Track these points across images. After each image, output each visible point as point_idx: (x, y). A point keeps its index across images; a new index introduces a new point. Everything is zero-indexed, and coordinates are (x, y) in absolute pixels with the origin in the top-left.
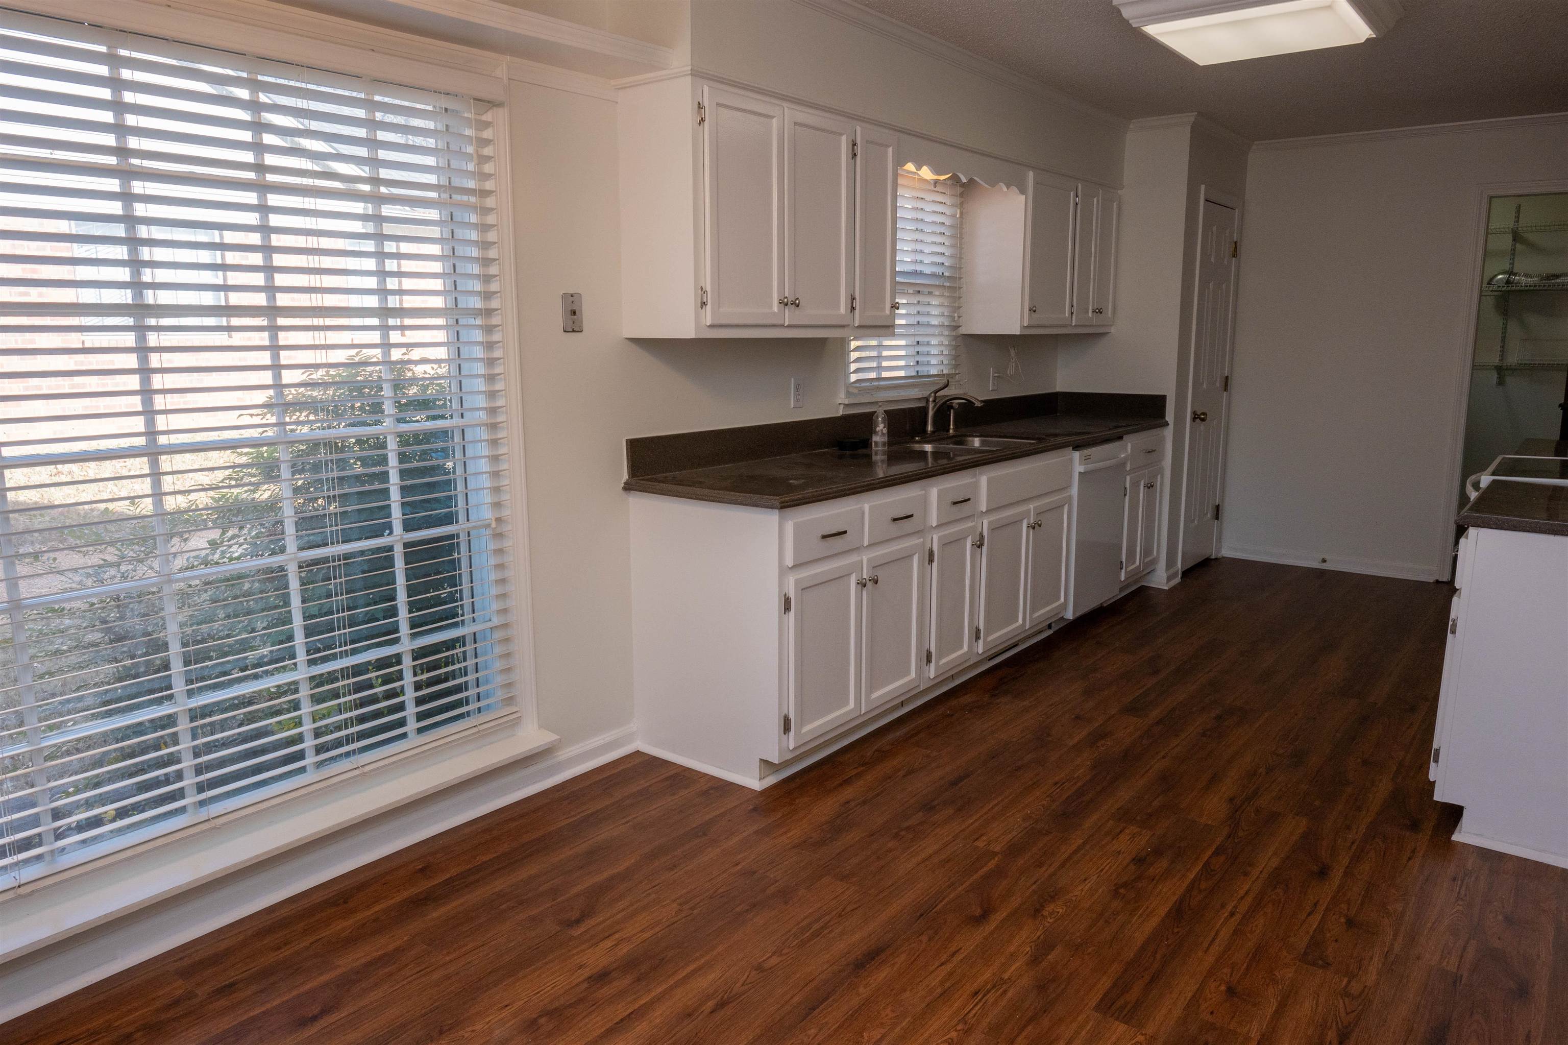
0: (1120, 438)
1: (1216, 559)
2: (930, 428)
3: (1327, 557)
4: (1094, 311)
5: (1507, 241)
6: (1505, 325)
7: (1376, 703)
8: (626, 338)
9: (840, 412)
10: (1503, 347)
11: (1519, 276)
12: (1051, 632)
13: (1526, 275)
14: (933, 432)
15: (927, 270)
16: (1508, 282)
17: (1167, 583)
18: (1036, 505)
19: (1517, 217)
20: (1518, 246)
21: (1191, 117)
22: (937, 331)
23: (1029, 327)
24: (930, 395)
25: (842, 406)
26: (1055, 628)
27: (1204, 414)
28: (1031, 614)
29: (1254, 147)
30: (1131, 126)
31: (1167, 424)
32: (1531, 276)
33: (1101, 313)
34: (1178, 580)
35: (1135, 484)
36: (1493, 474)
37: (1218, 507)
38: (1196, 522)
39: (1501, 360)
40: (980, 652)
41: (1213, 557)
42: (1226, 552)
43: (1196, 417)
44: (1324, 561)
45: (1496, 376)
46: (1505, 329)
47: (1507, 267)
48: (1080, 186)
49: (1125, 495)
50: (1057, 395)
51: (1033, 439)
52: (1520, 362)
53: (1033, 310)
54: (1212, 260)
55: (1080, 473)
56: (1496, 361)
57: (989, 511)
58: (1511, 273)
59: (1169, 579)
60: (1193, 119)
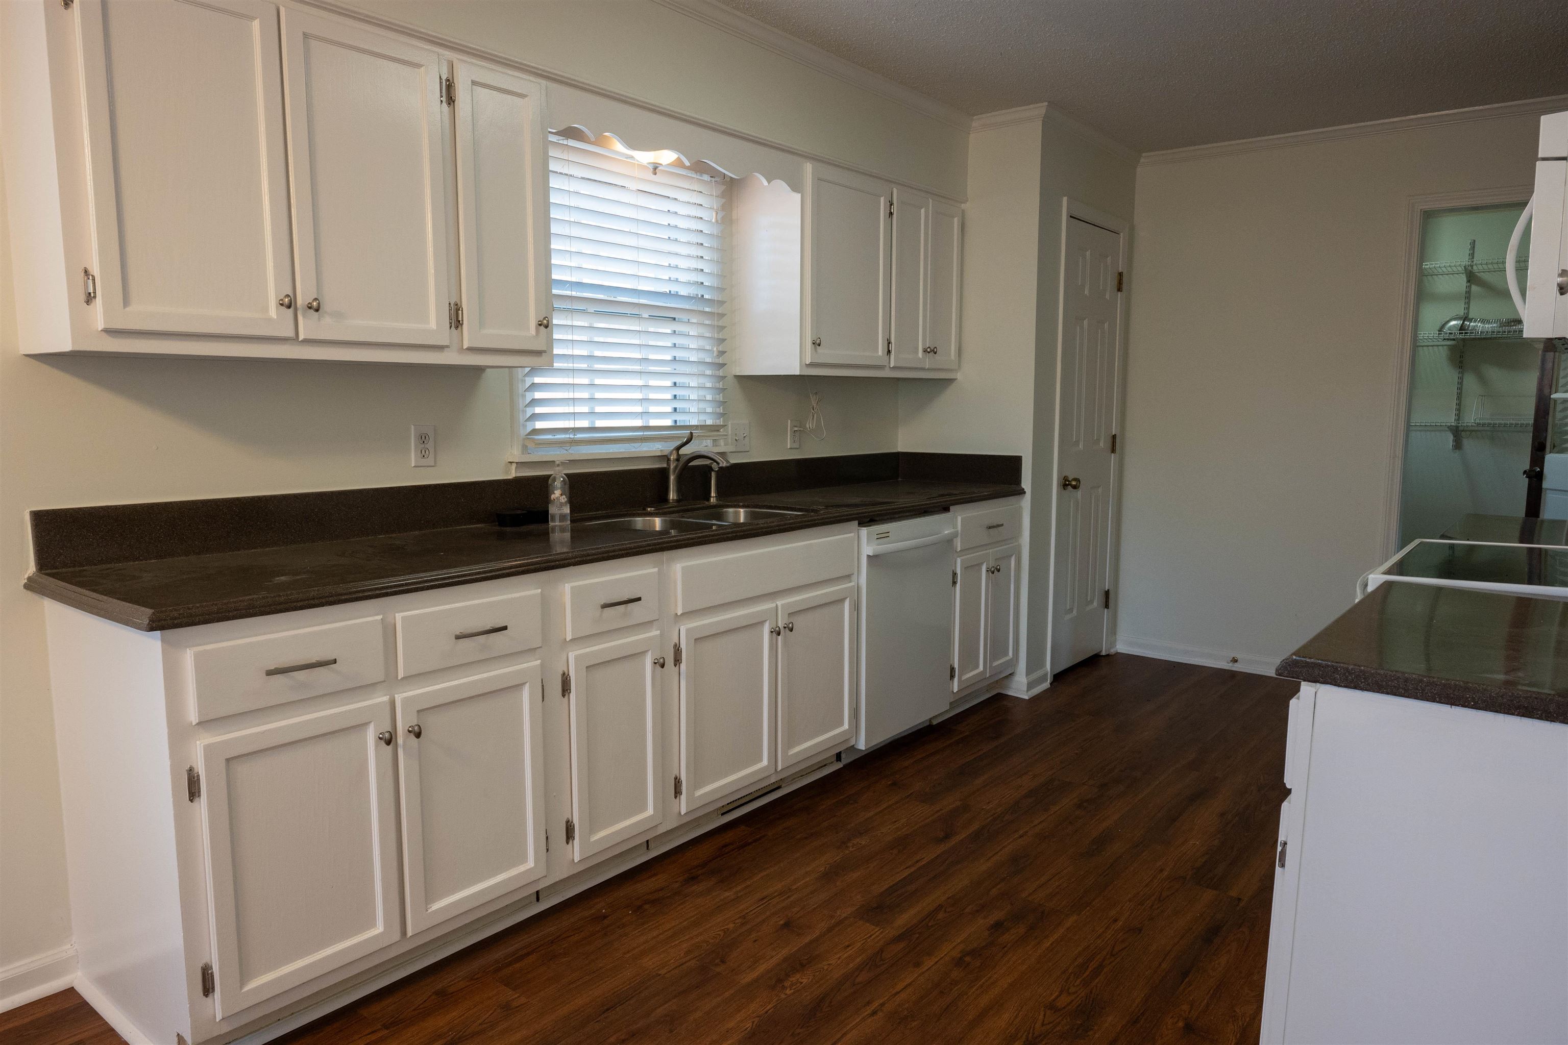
0: (946, 509)
1: (1108, 655)
2: (672, 495)
3: (1238, 656)
4: (925, 351)
5: (1460, 283)
6: (1461, 379)
7: (1239, 899)
8: (24, 355)
9: (513, 474)
10: (1459, 405)
11: (1475, 321)
12: (839, 766)
13: (1483, 321)
14: (678, 501)
15: (683, 292)
16: (1462, 328)
17: (1028, 690)
18: (784, 602)
19: (1472, 255)
20: (1474, 288)
21: (1040, 109)
22: (694, 369)
23: (812, 365)
24: (671, 453)
25: (514, 466)
26: (846, 760)
27: (1075, 479)
28: (784, 752)
29: (1142, 160)
30: (974, 124)
31: (1023, 492)
32: (1488, 322)
33: (935, 353)
34: (1046, 685)
35: (972, 568)
36: (1389, 572)
37: (1107, 593)
38: (1075, 612)
39: (1458, 420)
40: (683, 812)
41: (1103, 653)
42: (1122, 647)
43: (1066, 484)
44: (1235, 661)
45: (1451, 437)
46: (1461, 383)
47: (1462, 312)
48: (895, 191)
49: (954, 583)
50: (898, 455)
51: (799, 510)
52: (1478, 421)
53: (816, 344)
54: (1087, 292)
55: (869, 556)
56: (1451, 420)
57: (688, 614)
58: (1466, 318)
59: (1030, 686)
60: (1043, 111)
